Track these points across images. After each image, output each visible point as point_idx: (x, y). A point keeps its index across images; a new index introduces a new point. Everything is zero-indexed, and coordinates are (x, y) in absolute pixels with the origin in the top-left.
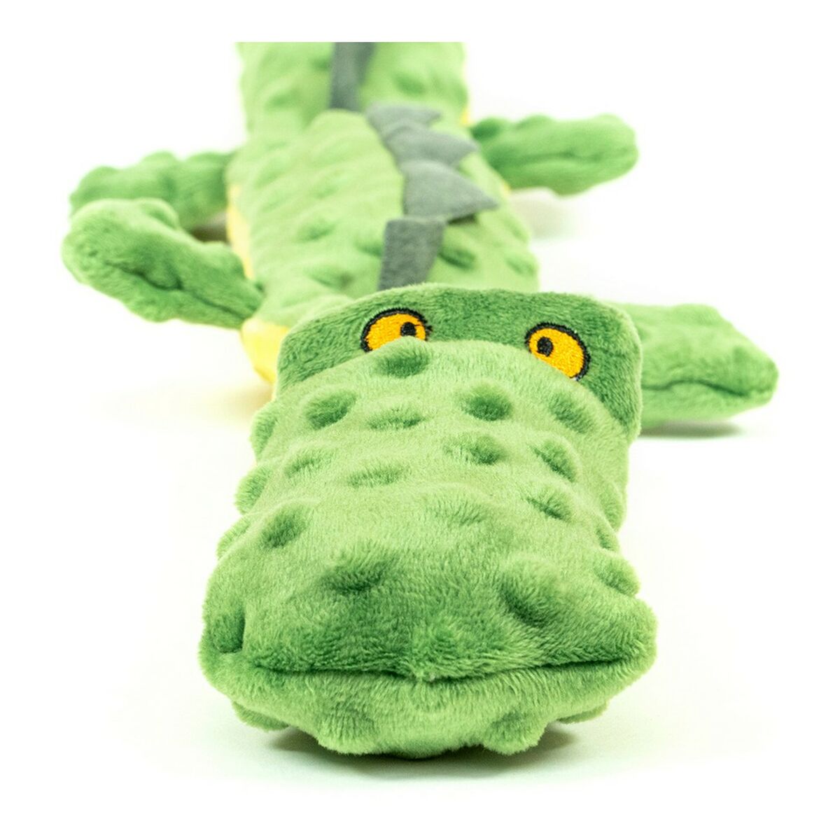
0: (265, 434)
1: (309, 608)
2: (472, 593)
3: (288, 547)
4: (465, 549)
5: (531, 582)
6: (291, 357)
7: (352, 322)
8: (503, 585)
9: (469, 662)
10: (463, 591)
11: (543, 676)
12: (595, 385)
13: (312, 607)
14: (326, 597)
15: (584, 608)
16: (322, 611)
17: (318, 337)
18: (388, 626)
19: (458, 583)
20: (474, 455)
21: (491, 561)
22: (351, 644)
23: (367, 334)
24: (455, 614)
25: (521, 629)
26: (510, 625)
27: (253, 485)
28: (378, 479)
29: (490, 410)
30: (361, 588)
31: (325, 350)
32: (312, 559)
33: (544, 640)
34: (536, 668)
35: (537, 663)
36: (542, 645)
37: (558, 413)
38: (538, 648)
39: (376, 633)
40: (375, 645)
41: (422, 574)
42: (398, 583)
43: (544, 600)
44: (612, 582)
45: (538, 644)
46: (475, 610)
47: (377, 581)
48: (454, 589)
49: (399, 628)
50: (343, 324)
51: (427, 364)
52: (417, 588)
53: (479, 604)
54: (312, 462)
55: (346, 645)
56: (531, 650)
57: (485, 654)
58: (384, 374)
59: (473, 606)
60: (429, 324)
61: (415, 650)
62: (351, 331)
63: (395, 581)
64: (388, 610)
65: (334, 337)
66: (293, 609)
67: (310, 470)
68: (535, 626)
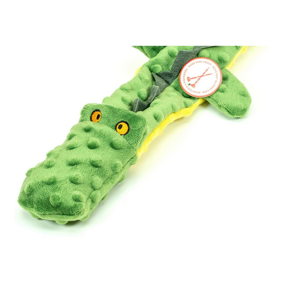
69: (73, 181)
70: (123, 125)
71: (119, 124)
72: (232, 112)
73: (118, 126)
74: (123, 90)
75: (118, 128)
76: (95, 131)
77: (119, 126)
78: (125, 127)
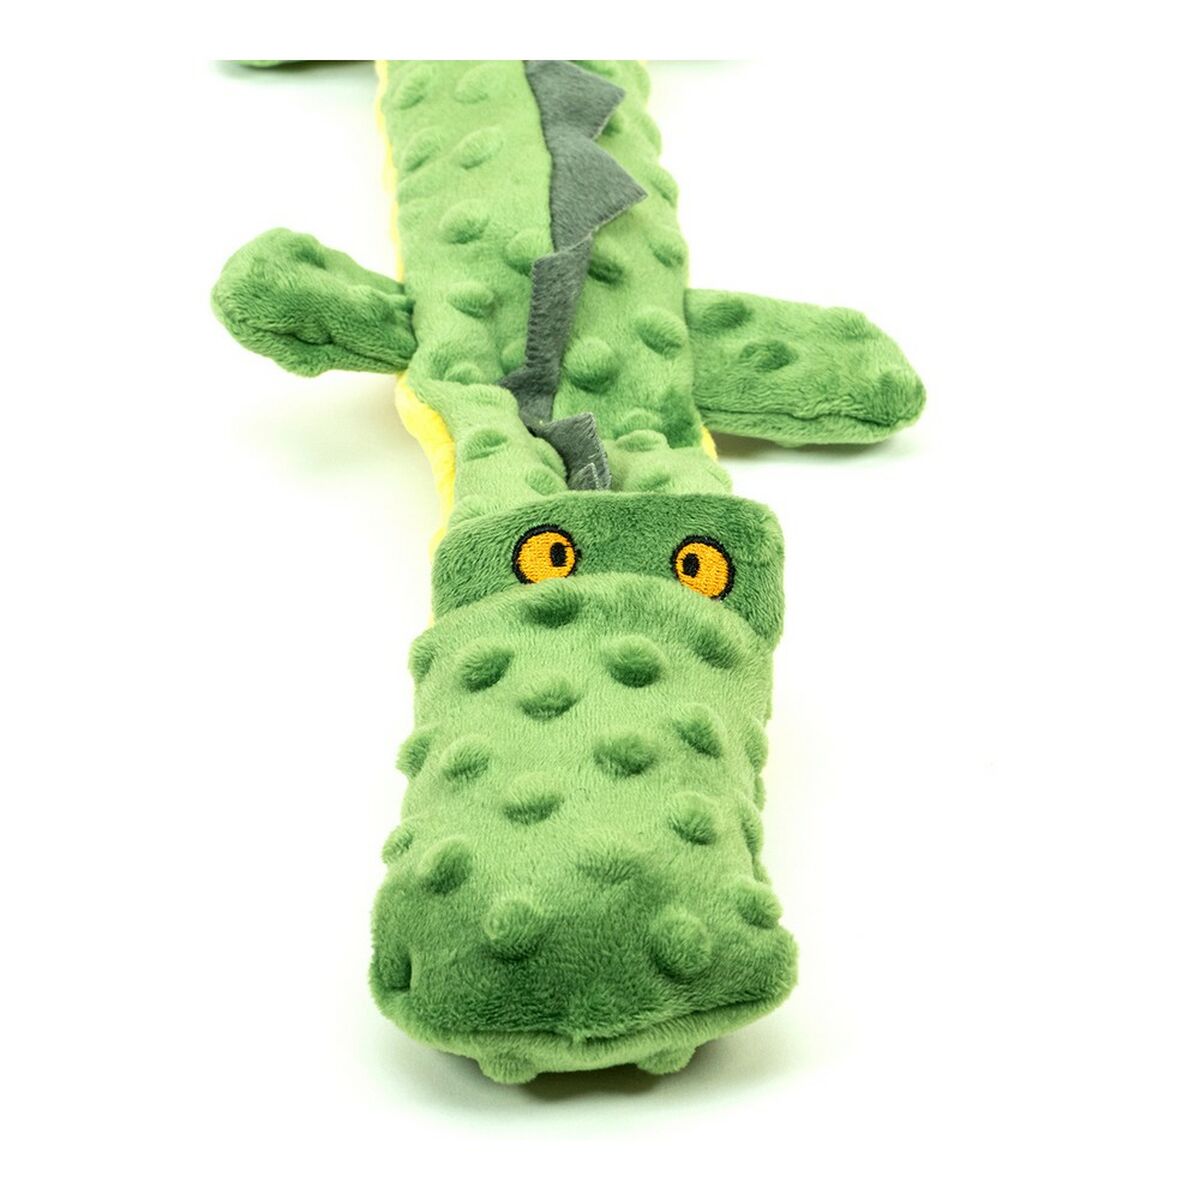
0: (423, 669)
1: (471, 976)
2: (624, 960)
3: (448, 898)
4: (617, 913)
5: (679, 947)
6: (445, 577)
7: (502, 541)
8: (652, 949)
9: (622, 1026)
10: (616, 958)
11: (692, 1021)
12: (740, 604)
13: (474, 974)
14: (487, 964)
15: (730, 957)
16: (484, 980)
17: (470, 556)
18: (546, 995)
19: (610, 950)
20: (623, 767)
21: (641, 922)
22: (511, 1011)
23: (518, 556)
24: (608, 981)
25: (670, 988)
26: (660, 985)
27: (413, 756)
28: (533, 814)
29: (638, 677)
30: (519, 959)
31: (477, 573)
32: (473, 920)
33: (691, 994)
34: (684, 1016)
35: (685, 1013)
36: (691, 997)
37: (703, 654)
38: (686, 1001)
39: (534, 1002)
40: (534, 1012)
41: (577, 943)
42: (554, 954)
43: (691, 964)
44: (755, 920)
45: (686, 998)
46: (627, 976)
47: (534, 953)
48: (607, 956)
49: (557, 996)
50: (494, 544)
51: (576, 612)
52: (572, 958)
53: (631, 970)
54: (469, 768)
55: (507, 1012)
56: (680, 1005)
57: (637, 1016)
58: (535, 623)
59: (625, 972)
60: (578, 547)
61: (572, 1018)
62: (503, 552)
63: (551, 952)
64: (545, 980)
65: (486, 559)
66: (456, 975)
67: (467, 778)
68: (682, 984)
69: (695, 831)
70: (700, 555)
71: (682, 555)
72: (881, 416)
73: (680, 567)
74: (491, 453)
75: (686, 572)
76: (601, 606)
77: (684, 566)
78: (711, 562)
